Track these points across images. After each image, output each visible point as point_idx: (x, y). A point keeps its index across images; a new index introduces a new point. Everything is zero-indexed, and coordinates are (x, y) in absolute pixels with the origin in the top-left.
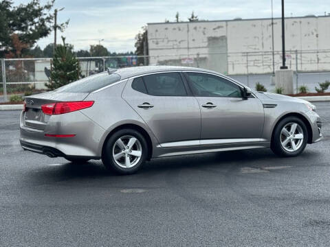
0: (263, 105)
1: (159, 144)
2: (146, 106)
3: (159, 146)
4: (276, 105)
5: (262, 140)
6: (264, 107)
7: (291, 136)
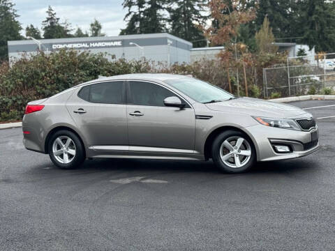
0: (196, 116)
1: (92, 145)
2: (81, 112)
3: (91, 148)
4: (211, 117)
6: (196, 118)
7: (235, 151)
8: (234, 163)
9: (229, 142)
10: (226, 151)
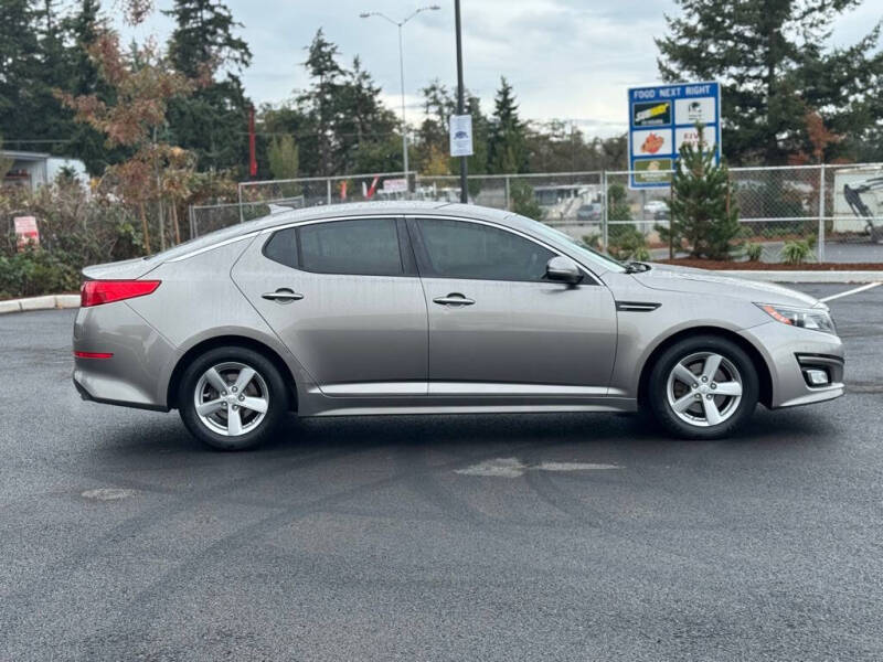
0: (618, 304)
1: (318, 385)
2: (285, 296)
3: (316, 391)
4: (657, 305)
5: (612, 391)
6: (618, 309)
7: (703, 387)
8: (702, 414)
9: (688, 366)
10: (682, 388)
